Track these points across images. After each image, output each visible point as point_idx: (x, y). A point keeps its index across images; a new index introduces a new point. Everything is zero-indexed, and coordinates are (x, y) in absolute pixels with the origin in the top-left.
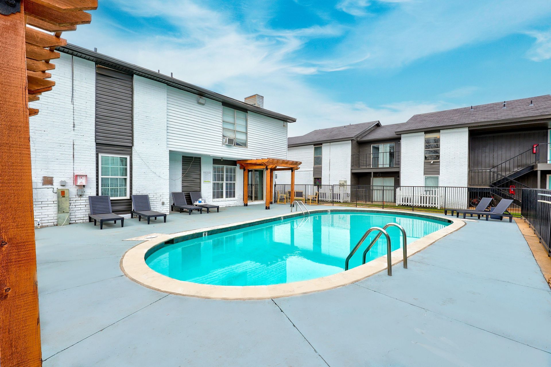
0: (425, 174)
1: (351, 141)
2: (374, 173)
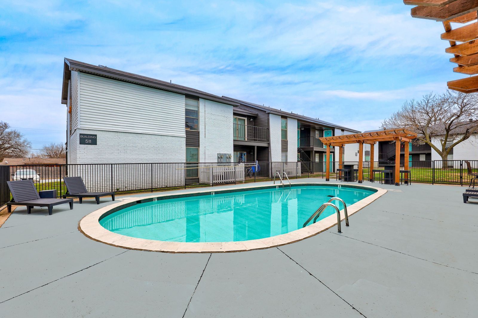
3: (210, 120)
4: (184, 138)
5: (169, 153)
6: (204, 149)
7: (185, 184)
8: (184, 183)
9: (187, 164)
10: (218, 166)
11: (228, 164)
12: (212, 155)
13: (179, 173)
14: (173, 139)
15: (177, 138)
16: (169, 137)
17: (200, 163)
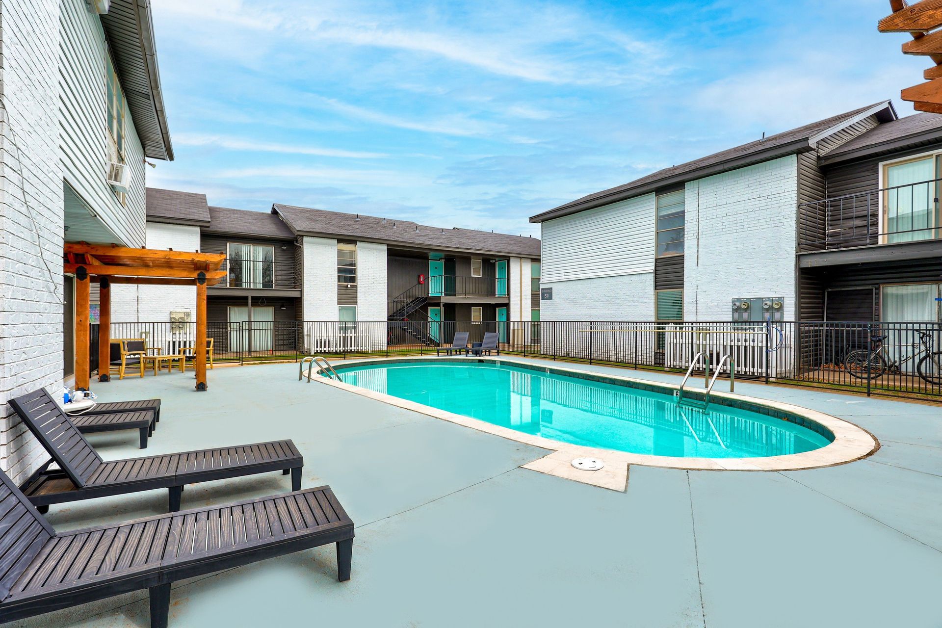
0: (339, 303)
1: (199, 227)
2: (253, 298)
3: (713, 221)
4: (650, 274)
5: (625, 304)
6: (696, 290)
7: (655, 363)
8: (653, 361)
9: (659, 323)
10: (734, 330)
11: (748, 326)
12: (716, 304)
13: (643, 339)
14: (632, 279)
15: (637, 277)
16: (626, 277)
17: (686, 322)
